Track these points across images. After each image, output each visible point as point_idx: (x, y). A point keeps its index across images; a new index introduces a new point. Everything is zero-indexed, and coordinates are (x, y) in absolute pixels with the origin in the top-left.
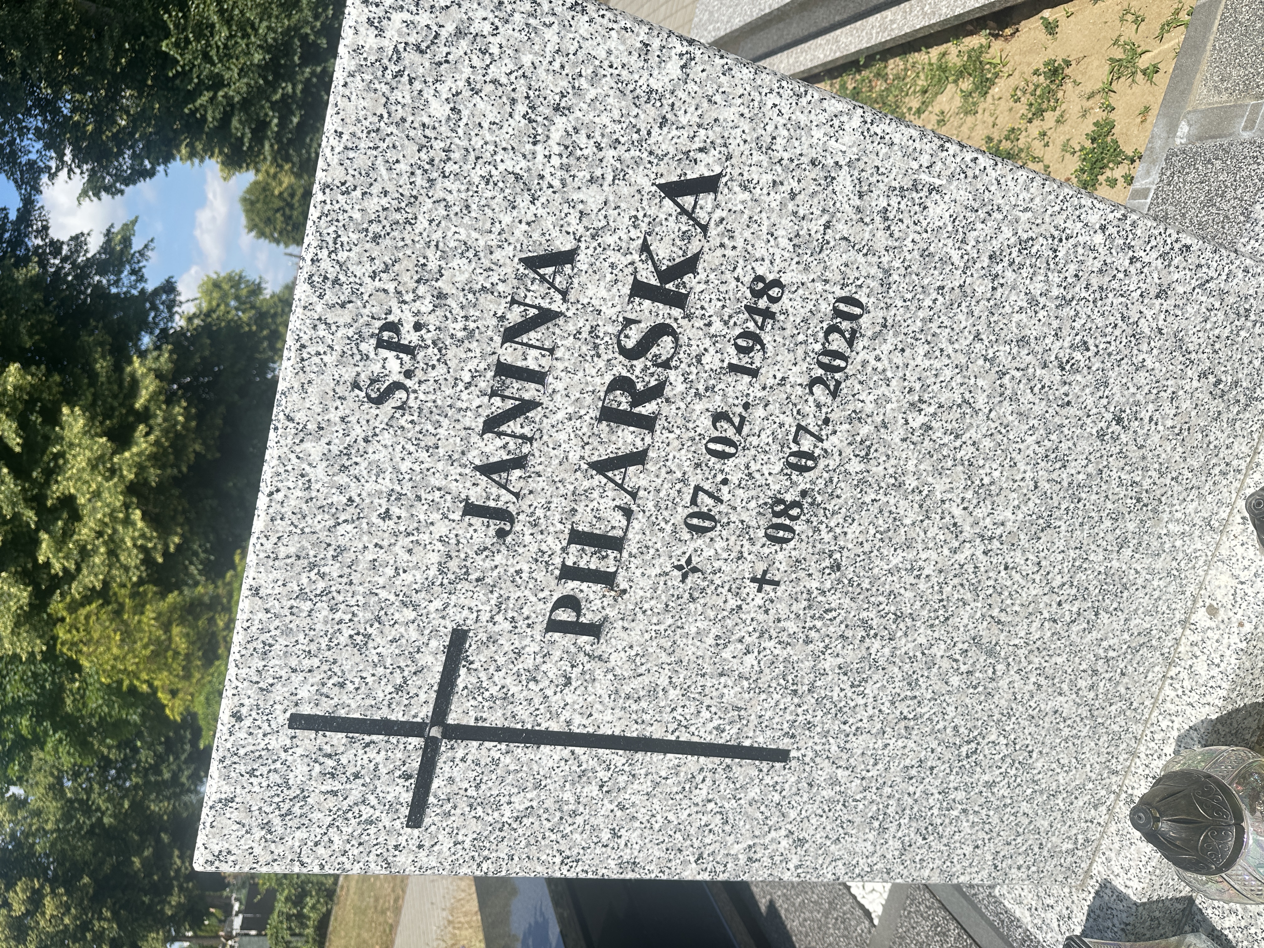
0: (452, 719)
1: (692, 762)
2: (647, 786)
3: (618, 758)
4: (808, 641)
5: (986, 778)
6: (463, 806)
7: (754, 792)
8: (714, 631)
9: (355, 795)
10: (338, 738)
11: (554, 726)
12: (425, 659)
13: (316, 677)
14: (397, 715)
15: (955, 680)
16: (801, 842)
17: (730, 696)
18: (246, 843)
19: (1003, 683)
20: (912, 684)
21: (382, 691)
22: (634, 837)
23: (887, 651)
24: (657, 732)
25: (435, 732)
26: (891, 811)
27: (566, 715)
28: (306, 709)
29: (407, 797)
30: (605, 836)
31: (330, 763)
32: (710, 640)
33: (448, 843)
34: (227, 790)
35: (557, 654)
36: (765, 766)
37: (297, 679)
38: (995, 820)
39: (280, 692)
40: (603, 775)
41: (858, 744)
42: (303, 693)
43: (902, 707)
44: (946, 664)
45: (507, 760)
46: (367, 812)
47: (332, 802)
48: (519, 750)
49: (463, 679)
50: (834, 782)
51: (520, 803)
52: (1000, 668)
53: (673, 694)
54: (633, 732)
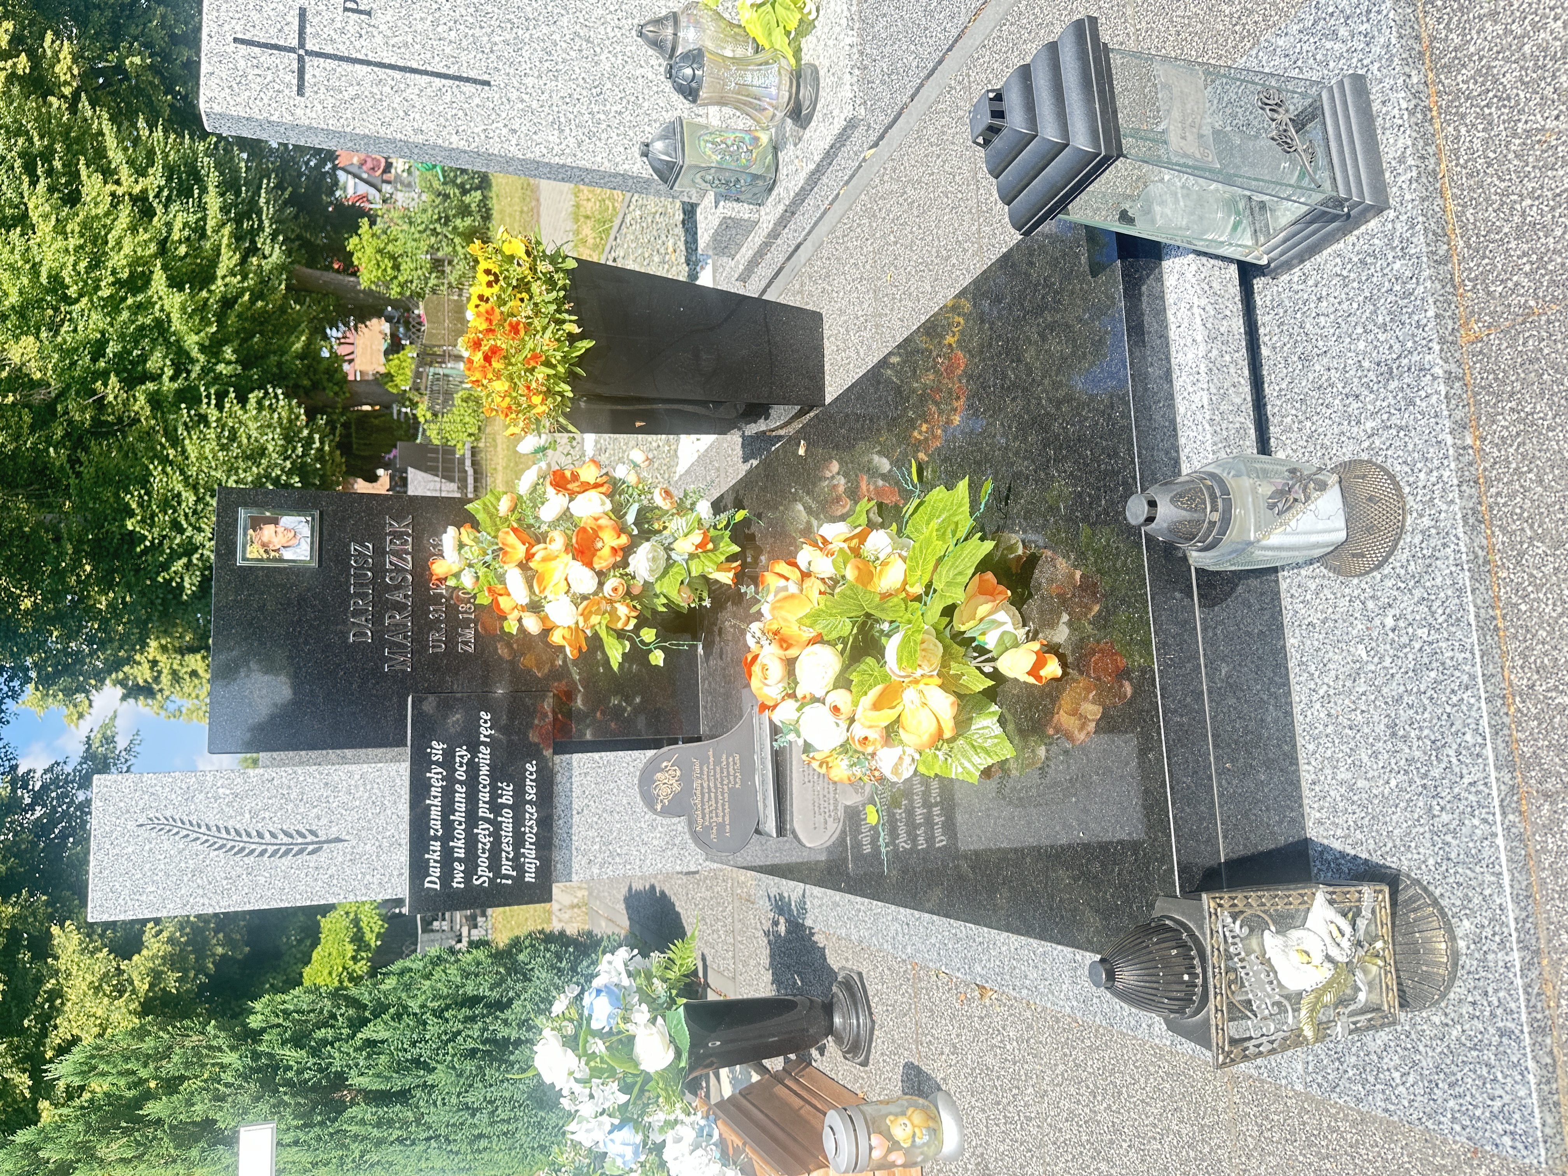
0: (308, 47)
1: (438, 82)
2: (417, 91)
3: (398, 75)
4: (481, 27)
5: (614, 108)
6: (323, 89)
7: (477, 101)
8: (430, 18)
9: (269, 78)
10: (257, 50)
11: (360, 57)
12: (289, 18)
13: (242, 22)
14: (281, 43)
15: (572, 53)
16: (514, 131)
17: (448, 50)
18: (222, 94)
19: (603, 57)
20: (549, 54)
21: (273, 31)
22: (417, 116)
23: (527, 35)
24: (415, 65)
25: (302, 52)
26: (562, 120)
27: (364, 51)
28: (240, 36)
29: (295, 82)
30: (402, 114)
31: (255, 61)
32: (428, 23)
33: (320, 107)
34: (211, 69)
35: (352, 23)
36: (479, 87)
37: (234, 22)
38: (631, 133)
39: (227, 27)
40: (390, 82)
41: (529, 81)
42: (237, 28)
43: (547, 64)
44: (564, 45)
45: (339, 69)
46: (277, 87)
47: (259, 79)
48: (344, 65)
49: (309, 30)
50: (522, 101)
51: (352, 91)
52: (598, 50)
53: (417, 47)
54: (401, 63)
